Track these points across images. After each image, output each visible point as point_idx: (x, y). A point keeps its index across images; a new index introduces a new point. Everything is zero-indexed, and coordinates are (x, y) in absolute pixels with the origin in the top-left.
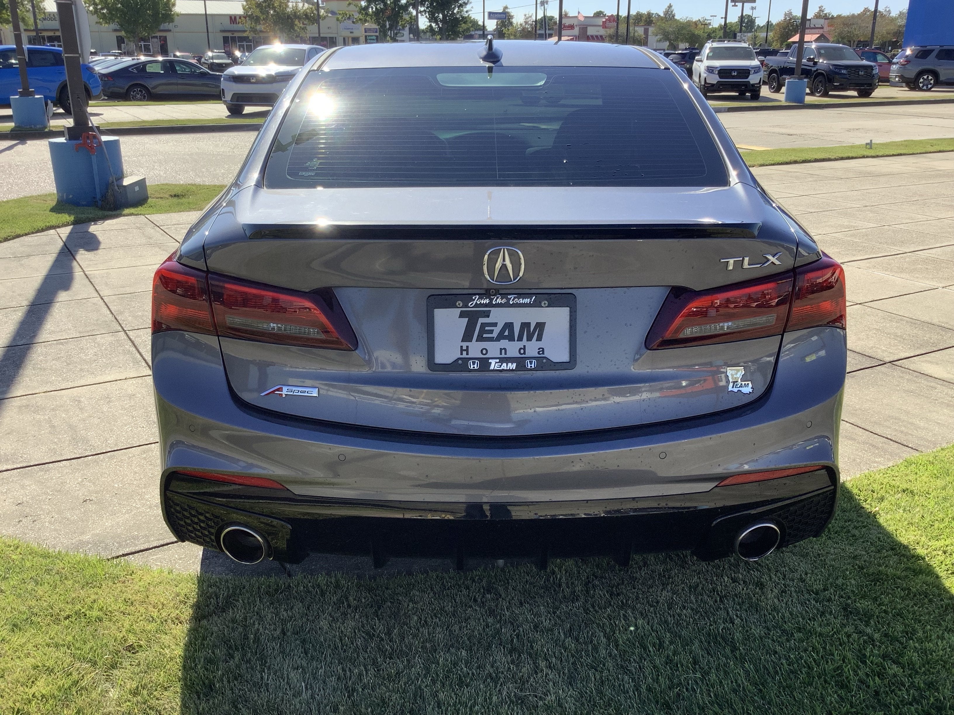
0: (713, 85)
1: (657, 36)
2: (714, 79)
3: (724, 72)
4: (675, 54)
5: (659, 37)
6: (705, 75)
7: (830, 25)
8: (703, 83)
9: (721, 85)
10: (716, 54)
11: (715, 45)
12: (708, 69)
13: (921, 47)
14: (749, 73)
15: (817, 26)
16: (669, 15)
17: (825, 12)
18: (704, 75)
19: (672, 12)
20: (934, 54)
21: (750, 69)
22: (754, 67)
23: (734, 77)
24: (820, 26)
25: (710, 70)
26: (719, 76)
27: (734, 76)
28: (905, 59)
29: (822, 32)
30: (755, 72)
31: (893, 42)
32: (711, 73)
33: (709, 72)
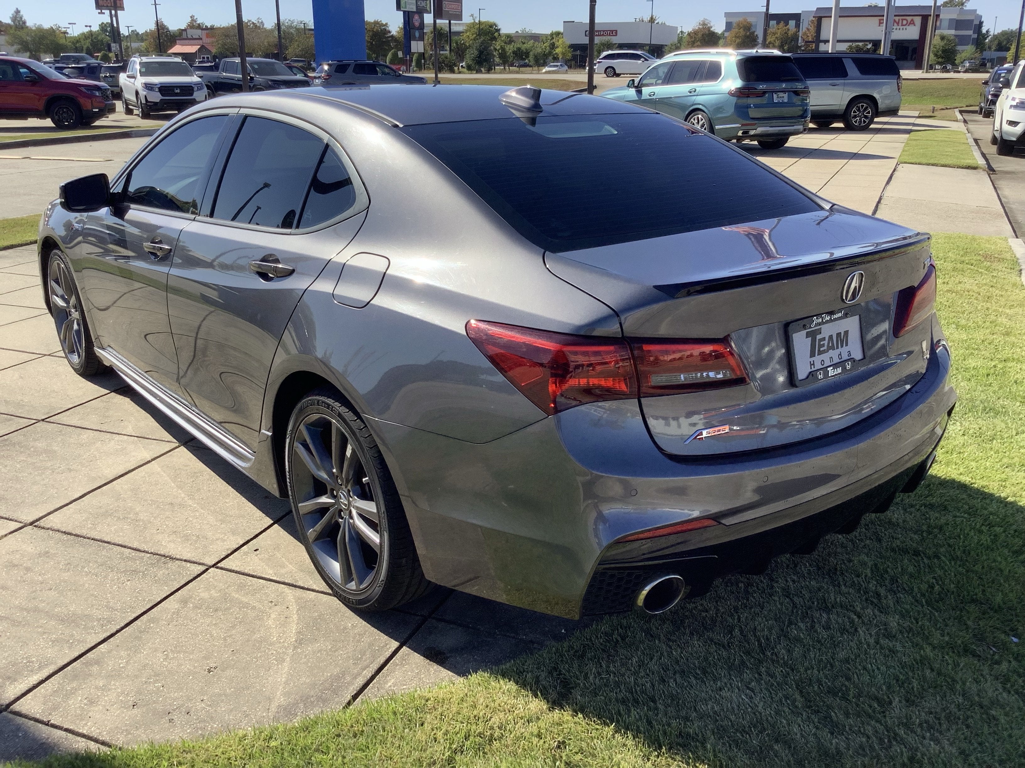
0: (155, 104)
1: (13, 45)
2: (156, 97)
3: (164, 89)
4: (69, 68)
5: (16, 47)
6: (145, 93)
7: (208, 36)
8: (144, 101)
9: (165, 103)
10: (148, 70)
11: (145, 59)
12: (146, 87)
13: (338, 61)
14: (193, 89)
15: (194, 37)
16: (19, 21)
17: (198, 22)
18: (142, 93)
19: (21, 18)
20: (350, 69)
21: (193, 86)
22: (197, 84)
23: (177, 95)
24: (197, 37)
25: (149, 87)
26: (161, 94)
27: (177, 93)
28: (326, 74)
29: (202, 44)
30: (198, 90)
31: (275, 54)
32: (151, 90)
33: (149, 90)
